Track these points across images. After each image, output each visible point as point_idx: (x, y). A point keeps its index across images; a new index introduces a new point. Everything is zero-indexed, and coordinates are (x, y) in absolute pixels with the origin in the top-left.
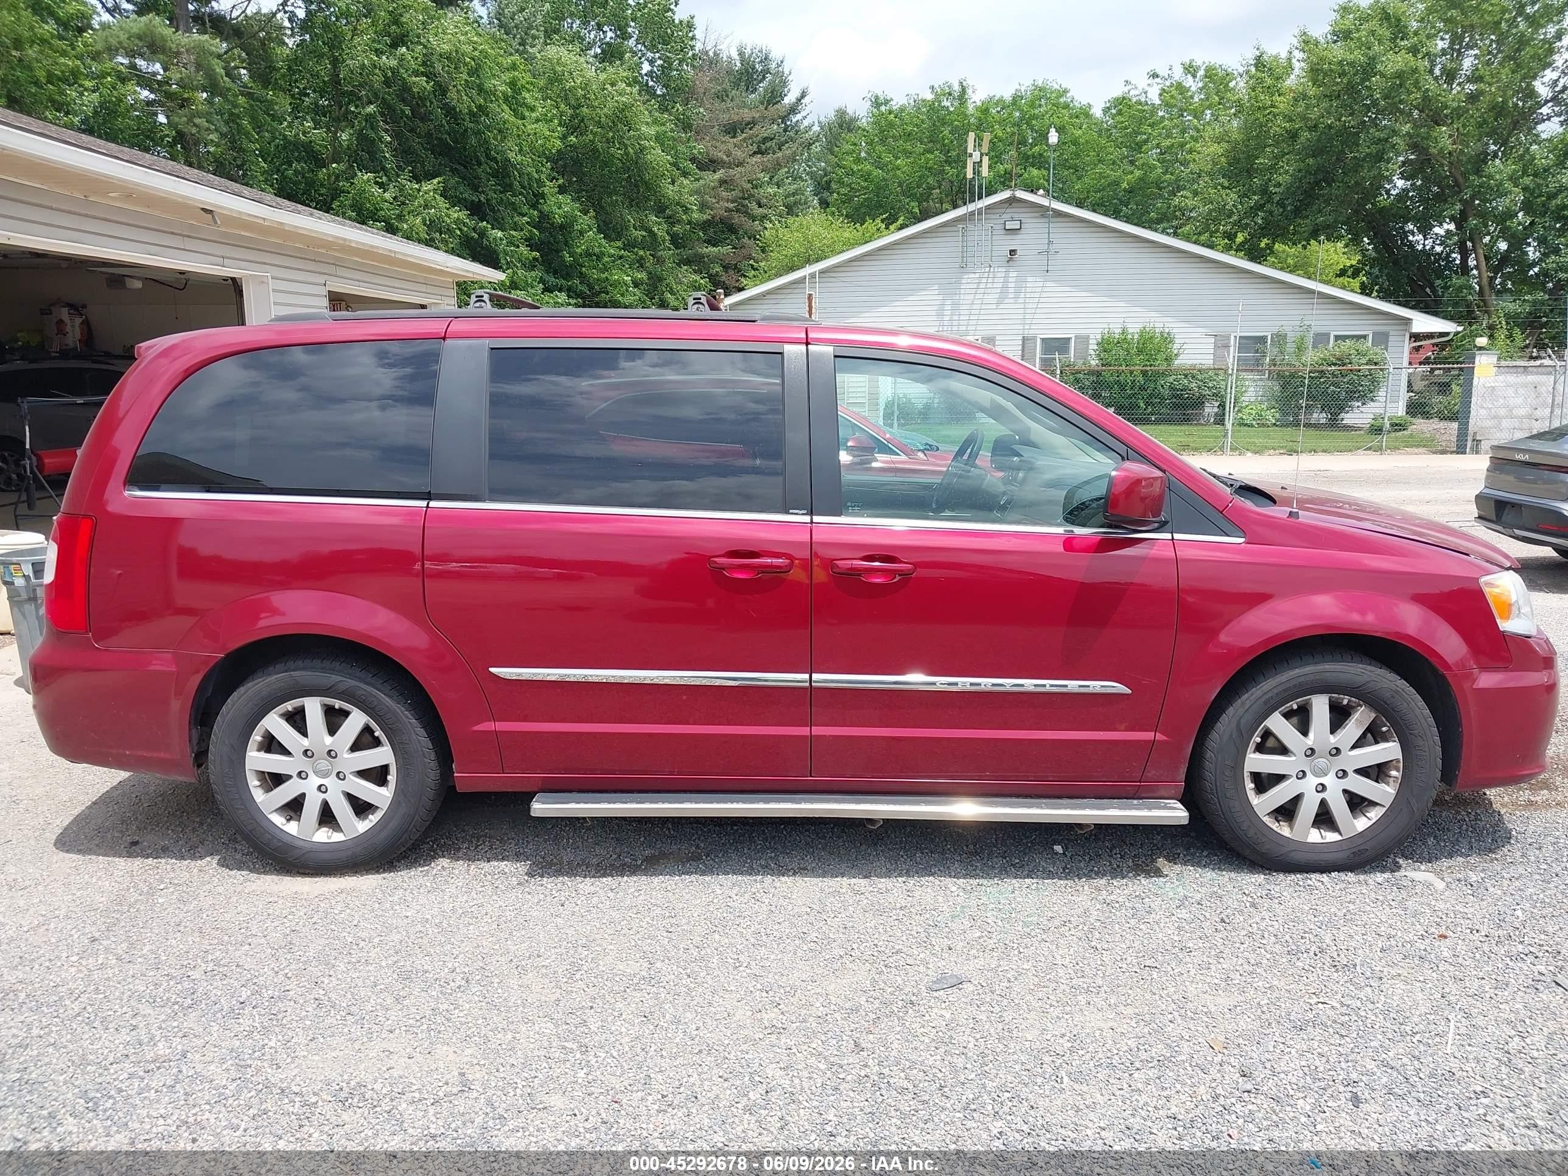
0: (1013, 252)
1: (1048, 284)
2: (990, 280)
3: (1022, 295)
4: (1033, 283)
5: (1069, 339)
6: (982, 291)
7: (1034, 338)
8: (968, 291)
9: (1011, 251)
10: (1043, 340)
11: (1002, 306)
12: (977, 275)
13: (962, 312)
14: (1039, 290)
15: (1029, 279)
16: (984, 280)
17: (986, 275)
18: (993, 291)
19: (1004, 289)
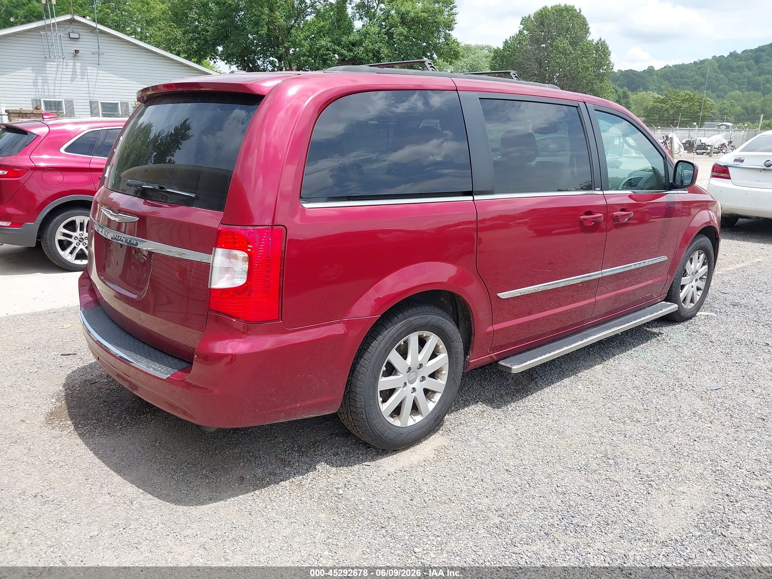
0: (77, 51)
1: (100, 72)
2: (64, 67)
3: (86, 77)
4: (91, 70)
5: (117, 104)
6: (60, 73)
7: (97, 102)
8: (51, 72)
9: (75, 51)
10: (102, 103)
11: (74, 82)
12: (56, 63)
13: (50, 85)
14: (96, 74)
15: (88, 68)
16: (61, 66)
17: (61, 63)
18: (67, 73)
19: (74, 73)
